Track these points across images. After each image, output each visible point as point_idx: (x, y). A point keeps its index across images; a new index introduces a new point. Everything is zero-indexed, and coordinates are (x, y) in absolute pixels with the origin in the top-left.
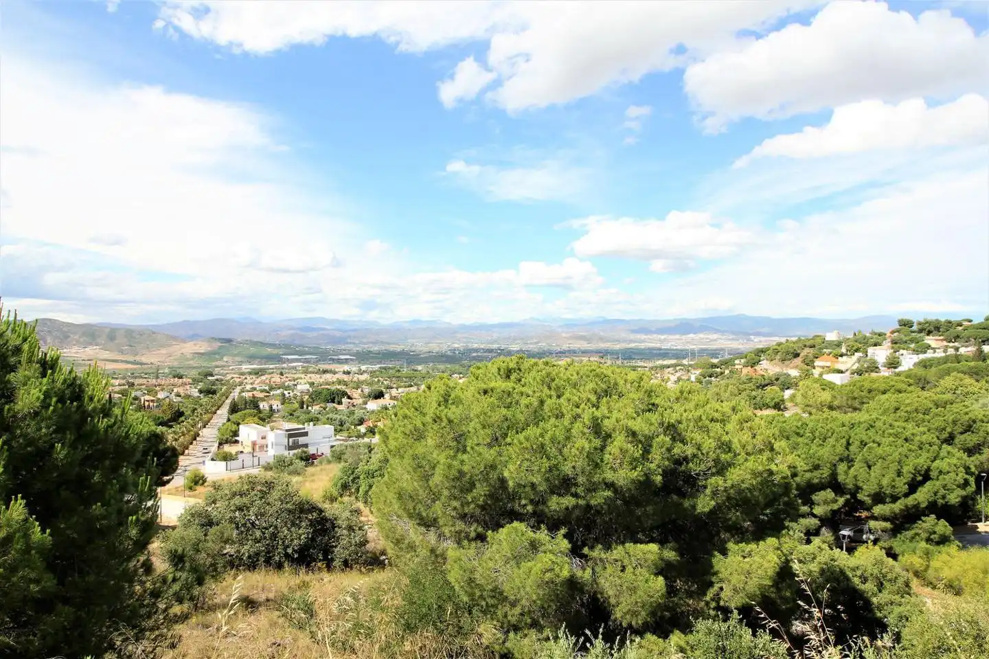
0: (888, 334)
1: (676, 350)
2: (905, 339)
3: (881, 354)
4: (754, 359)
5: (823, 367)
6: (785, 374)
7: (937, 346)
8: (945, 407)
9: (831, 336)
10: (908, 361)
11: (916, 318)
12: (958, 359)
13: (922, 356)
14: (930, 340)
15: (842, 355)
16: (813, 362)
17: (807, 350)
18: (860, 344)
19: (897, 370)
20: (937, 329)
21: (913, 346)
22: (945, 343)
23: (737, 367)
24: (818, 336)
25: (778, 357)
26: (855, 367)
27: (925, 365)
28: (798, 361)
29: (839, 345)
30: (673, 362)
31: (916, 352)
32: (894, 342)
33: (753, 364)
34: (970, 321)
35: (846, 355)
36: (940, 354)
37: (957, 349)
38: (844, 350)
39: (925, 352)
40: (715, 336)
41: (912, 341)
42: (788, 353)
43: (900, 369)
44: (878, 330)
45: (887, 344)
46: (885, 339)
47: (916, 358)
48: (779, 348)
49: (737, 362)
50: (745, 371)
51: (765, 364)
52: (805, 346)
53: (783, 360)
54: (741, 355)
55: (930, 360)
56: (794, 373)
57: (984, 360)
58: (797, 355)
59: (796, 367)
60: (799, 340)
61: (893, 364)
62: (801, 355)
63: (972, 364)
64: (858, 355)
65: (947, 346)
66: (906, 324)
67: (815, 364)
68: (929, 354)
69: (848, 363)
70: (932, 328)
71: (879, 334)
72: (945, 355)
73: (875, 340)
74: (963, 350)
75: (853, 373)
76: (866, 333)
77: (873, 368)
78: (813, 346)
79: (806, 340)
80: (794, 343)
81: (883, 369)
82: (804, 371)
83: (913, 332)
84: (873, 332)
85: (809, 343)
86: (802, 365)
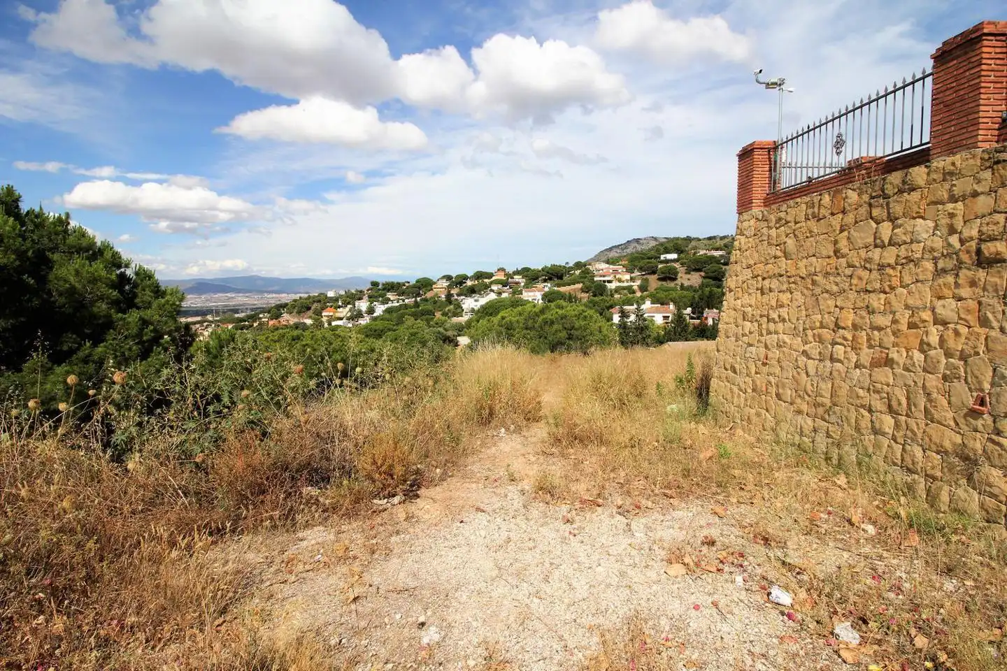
0: (366, 292)
2: (376, 294)
3: (363, 305)
4: (276, 311)
5: (328, 316)
7: (394, 300)
9: (331, 294)
10: (380, 309)
11: (381, 280)
12: (406, 306)
13: (386, 306)
14: (390, 295)
15: (339, 307)
16: (321, 313)
17: (315, 304)
18: (351, 298)
19: (373, 316)
20: (393, 288)
21: (381, 299)
22: (397, 297)
23: (263, 320)
24: (322, 293)
25: (295, 310)
26: (349, 315)
27: (388, 311)
28: (310, 313)
29: (336, 300)
30: (199, 318)
31: (383, 303)
32: (370, 297)
33: (277, 316)
34: (409, 283)
35: (342, 307)
37: (404, 301)
38: (340, 304)
39: (387, 303)
41: (380, 296)
42: (302, 307)
43: (375, 315)
44: (359, 289)
45: (366, 298)
46: (364, 295)
47: (383, 307)
48: (295, 303)
49: (261, 316)
50: (271, 323)
51: (286, 316)
52: (314, 301)
53: (299, 312)
54: (263, 311)
56: (309, 322)
57: (418, 307)
58: (309, 309)
59: (310, 317)
60: (309, 297)
61: (371, 311)
62: (313, 308)
63: (413, 310)
64: (349, 306)
65: (398, 299)
66: (375, 284)
67: (323, 314)
68: (390, 305)
69: (344, 312)
70: (391, 287)
71: (361, 292)
72: (398, 304)
73: (359, 296)
74: (407, 301)
75: (348, 319)
76: (353, 291)
77: (359, 315)
78: (319, 301)
79: (314, 297)
80: (306, 299)
81: (365, 315)
82: (316, 320)
83: (379, 290)
84: (357, 291)
85: (317, 299)
86: (313, 315)
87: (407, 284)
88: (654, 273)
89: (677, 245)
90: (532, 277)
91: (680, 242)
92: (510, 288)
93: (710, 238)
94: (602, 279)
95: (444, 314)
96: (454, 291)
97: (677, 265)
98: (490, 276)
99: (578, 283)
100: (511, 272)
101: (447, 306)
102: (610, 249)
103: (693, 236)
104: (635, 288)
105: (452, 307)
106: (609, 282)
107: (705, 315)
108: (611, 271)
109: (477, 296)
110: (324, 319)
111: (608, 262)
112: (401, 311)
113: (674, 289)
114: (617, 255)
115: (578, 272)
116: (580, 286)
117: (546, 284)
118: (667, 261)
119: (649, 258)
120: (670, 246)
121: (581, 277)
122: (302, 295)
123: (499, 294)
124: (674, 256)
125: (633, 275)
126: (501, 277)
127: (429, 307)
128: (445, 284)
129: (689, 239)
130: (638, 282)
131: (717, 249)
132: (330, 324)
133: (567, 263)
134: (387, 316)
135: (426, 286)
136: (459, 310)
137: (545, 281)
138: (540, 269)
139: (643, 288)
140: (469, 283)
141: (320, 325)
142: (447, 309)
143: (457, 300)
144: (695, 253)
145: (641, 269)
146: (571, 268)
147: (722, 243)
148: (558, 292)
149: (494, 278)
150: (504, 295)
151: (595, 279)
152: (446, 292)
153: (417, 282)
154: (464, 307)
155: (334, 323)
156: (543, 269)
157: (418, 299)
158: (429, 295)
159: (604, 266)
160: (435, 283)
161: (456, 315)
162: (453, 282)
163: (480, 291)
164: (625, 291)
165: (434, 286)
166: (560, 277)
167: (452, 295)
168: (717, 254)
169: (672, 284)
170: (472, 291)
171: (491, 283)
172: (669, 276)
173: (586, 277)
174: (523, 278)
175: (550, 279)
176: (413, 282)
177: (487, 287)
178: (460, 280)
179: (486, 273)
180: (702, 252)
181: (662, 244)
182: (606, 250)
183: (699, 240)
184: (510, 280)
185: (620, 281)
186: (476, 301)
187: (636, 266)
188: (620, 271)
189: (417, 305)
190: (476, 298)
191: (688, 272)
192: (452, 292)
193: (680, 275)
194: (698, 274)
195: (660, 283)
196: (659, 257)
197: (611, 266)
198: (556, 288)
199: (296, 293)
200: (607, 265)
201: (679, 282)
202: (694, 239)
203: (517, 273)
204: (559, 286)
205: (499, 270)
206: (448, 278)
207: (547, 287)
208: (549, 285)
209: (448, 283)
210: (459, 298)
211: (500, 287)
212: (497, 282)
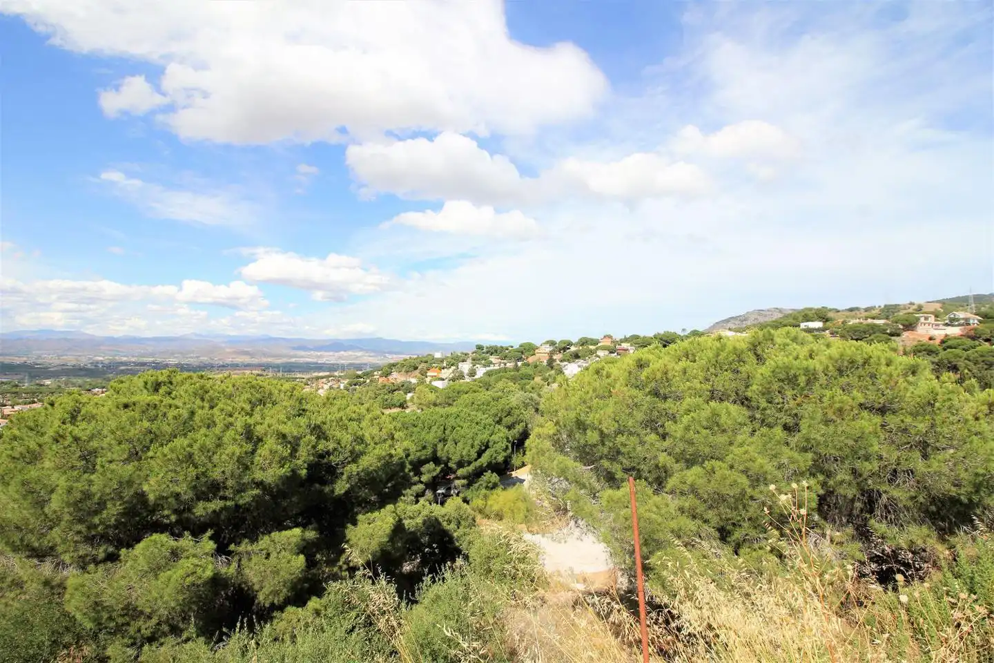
0: (470, 354)
1: (330, 364)
2: (479, 357)
3: (465, 367)
4: (387, 371)
5: (432, 377)
6: (408, 382)
7: (496, 363)
8: (497, 401)
9: (438, 355)
10: (481, 372)
11: (485, 344)
12: (505, 370)
13: (488, 368)
14: (493, 359)
15: (443, 368)
16: (426, 373)
17: (423, 365)
18: (455, 360)
19: (474, 378)
20: (496, 351)
21: (483, 362)
22: (499, 360)
23: (375, 377)
24: (430, 355)
25: (404, 369)
26: (451, 376)
27: (489, 374)
28: (417, 372)
29: (442, 361)
30: (328, 373)
31: (485, 366)
32: (473, 360)
33: (387, 375)
34: (512, 347)
35: (446, 368)
36: (497, 367)
37: (505, 364)
38: (445, 365)
39: (489, 366)
40: (359, 354)
41: (483, 359)
42: (410, 366)
43: (476, 377)
44: (465, 352)
45: (469, 361)
46: (469, 357)
47: (484, 370)
48: (405, 363)
49: (376, 373)
50: (381, 380)
51: (395, 375)
52: (422, 362)
53: (407, 372)
54: (379, 368)
55: (491, 371)
56: (414, 381)
57: (518, 371)
58: (416, 368)
59: (415, 377)
60: (418, 357)
61: (472, 374)
62: (419, 368)
63: (513, 373)
64: (453, 368)
65: (500, 363)
66: (480, 347)
67: (428, 374)
68: (492, 368)
69: (447, 373)
70: (494, 351)
71: (466, 354)
72: (499, 368)
73: (463, 358)
74: (508, 365)
75: (450, 380)
76: (458, 353)
77: (462, 376)
78: (426, 362)
79: (422, 358)
80: (415, 359)
81: (467, 377)
82: (421, 380)
83: (483, 353)
84: (463, 353)
85: (424, 359)
86: (419, 375)
87: (510, 348)
89: (822, 315)
90: (643, 344)
92: (619, 354)
95: (545, 379)
96: (557, 357)
98: (595, 342)
100: (619, 339)
101: (548, 370)
102: (727, 321)
105: (554, 372)
109: (581, 362)
110: (428, 379)
112: (501, 374)
120: (811, 314)
122: (412, 356)
124: (818, 324)
126: (607, 343)
127: (529, 371)
128: (548, 349)
133: (684, 330)
134: (487, 379)
135: (528, 350)
136: (561, 376)
138: (651, 335)
140: (573, 349)
142: (548, 375)
143: (559, 365)
144: (845, 323)
149: (599, 345)
152: (548, 358)
153: (521, 346)
154: (566, 373)
156: (655, 337)
157: (520, 364)
158: (531, 360)
160: (538, 348)
162: (556, 347)
163: (585, 356)
165: (537, 351)
167: (555, 360)
168: (880, 322)
170: (577, 356)
171: (597, 349)
174: (632, 345)
176: (516, 346)
177: (592, 352)
178: (563, 345)
179: (592, 340)
180: (855, 321)
181: (798, 312)
182: (722, 321)
184: (617, 347)
186: (579, 366)
189: (517, 369)
190: (579, 363)
192: (555, 357)
196: (799, 326)
199: (405, 354)
203: (626, 340)
205: (605, 337)
206: (552, 343)
209: (552, 348)
210: (561, 364)
211: (607, 352)
212: (604, 348)
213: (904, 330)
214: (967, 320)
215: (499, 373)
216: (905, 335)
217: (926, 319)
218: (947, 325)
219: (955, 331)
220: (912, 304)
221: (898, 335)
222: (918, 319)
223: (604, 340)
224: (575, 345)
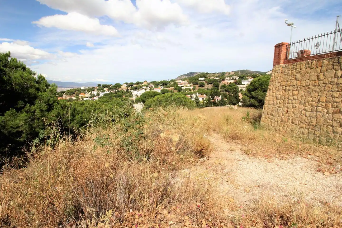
2: (100, 89)
3: (95, 93)
5: (82, 96)
6: (71, 99)
7: (107, 91)
9: (82, 88)
10: (102, 94)
11: (102, 84)
12: (112, 93)
13: (104, 93)
14: (105, 89)
15: (86, 93)
16: (79, 95)
17: (76, 92)
18: (90, 90)
20: (106, 86)
21: (102, 90)
24: (79, 88)
25: (69, 94)
26: (90, 96)
27: (105, 95)
28: (74, 95)
29: (84, 90)
32: (98, 90)
33: (61, 96)
35: (87, 93)
37: (110, 91)
38: (86, 92)
39: (104, 92)
41: (102, 89)
42: (71, 93)
43: (100, 96)
45: (96, 90)
48: (69, 91)
50: (59, 98)
51: (65, 96)
52: (76, 91)
53: (70, 95)
56: (74, 98)
57: (116, 94)
58: (74, 93)
59: (75, 97)
60: (74, 89)
61: (98, 95)
62: (75, 93)
63: (114, 95)
64: (90, 93)
66: (99, 85)
68: (105, 93)
69: (88, 95)
70: (105, 86)
71: (94, 88)
72: (109, 92)
73: (93, 89)
74: (112, 91)
75: (90, 97)
76: (91, 87)
77: (94, 96)
78: (78, 91)
79: (76, 89)
80: (72, 90)
81: (96, 96)
82: (77, 98)
83: (101, 87)
84: (92, 87)
85: (77, 90)
86: (76, 96)
87: (111, 85)
88: (197, 84)
89: (205, 75)
90: (157, 84)
91: (205, 74)
92: (149, 88)
93: (214, 73)
94: (181, 86)
95: (126, 97)
96: (129, 88)
97: (204, 82)
98: (142, 83)
99: (173, 87)
100: (149, 82)
101: (127, 93)
102: (182, 76)
103: (208, 72)
104: (191, 89)
105: (129, 94)
106: (183, 87)
107: (215, 98)
108: (183, 83)
109: (138, 90)
110: (80, 97)
111: (182, 80)
113: (204, 90)
114: (184, 78)
115: (172, 83)
116: (173, 88)
117: (162, 87)
118: (201, 80)
119: (195, 79)
120: (202, 75)
121: (174, 85)
122: (70, 88)
123: (146, 90)
124: (203, 79)
125: (190, 85)
126: (146, 84)
127: (120, 94)
128: (126, 85)
129: (207, 73)
130: (192, 87)
131: (216, 77)
132: (83, 99)
133: (169, 80)
134: (105, 97)
135: (118, 86)
136: (131, 95)
137: (161, 86)
138: (159, 81)
139: (194, 89)
140: (134, 86)
141: (79, 99)
142: (127, 95)
144: (210, 78)
145: (193, 83)
146: (170, 82)
147: (218, 75)
148: (166, 90)
149: (143, 84)
150: (147, 90)
151: (178, 86)
152: (126, 89)
153: (115, 85)
154: (133, 94)
155: (85, 99)
156: (160, 82)
157: (116, 91)
158: (120, 89)
159: (181, 81)
160: (122, 85)
161: (130, 97)
162: (128, 85)
163: (139, 88)
164: (188, 90)
165: (122, 86)
166: (166, 85)
167: (129, 90)
168: (217, 78)
169: (203, 88)
170: (136, 89)
171: (143, 86)
172: (202, 85)
173: (175, 85)
174: (153, 84)
175: (163, 85)
176: (114, 85)
177: (141, 87)
178: (131, 84)
179: (140, 82)
180: (212, 78)
181: (199, 75)
182: (181, 76)
183: (210, 74)
184: (149, 85)
185: (186, 86)
186: (137, 92)
187: (192, 82)
188: (186, 83)
189: (116, 93)
191: (208, 84)
193: (205, 85)
194: (211, 85)
195: (199, 87)
196: (199, 79)
197: (183, 81)
198: (165, 88)
199: (68, 88)
200: (182, 81)
201: (205, 87)
202: (209, 73)
203: (151, 83)
204: (166, 87)
205: (145, 81)
206: (127, 84)
207: (162, 88)
208: (163, 87)
209: (127, 85)
210: (131, 91)
211: (146, 87)
212: (145, 86)
213: (222, 81)
214: (236, 78)
215: (110, 94)
216: (222, 82)
217: (227, 78)
218: (231, 79)
219: (232, 81)
220: (228, 72)
221: (220, 82)
222: (225, 78)
223: (145, 82)
224: (135, 84)
